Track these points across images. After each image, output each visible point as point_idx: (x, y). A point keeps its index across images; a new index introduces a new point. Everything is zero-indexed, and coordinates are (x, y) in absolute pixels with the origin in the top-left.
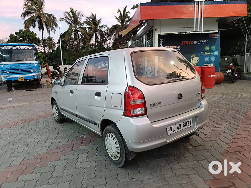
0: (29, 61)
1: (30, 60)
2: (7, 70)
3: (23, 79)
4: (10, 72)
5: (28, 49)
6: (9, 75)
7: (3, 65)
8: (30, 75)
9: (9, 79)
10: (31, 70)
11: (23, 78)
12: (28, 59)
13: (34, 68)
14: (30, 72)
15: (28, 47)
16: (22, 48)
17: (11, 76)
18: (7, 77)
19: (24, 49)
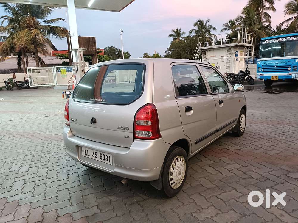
0: (289, 56)
1: (291, 54)
2: (263, 67)
3: (276, 79)
4: (264, 69)
5: (293, 40)
6: (263, 72)
7: (260, 62)
8: (286, 74)
9: (262, 77)
10: (289, 68)
11: (277, 77)
12: (289, 54)
13: (294, 65)
14: (287, 70)
15: (293, 37)
16: (285, 39)
17: (265, 74)
18: (261, 75)
19: (288, 41)
